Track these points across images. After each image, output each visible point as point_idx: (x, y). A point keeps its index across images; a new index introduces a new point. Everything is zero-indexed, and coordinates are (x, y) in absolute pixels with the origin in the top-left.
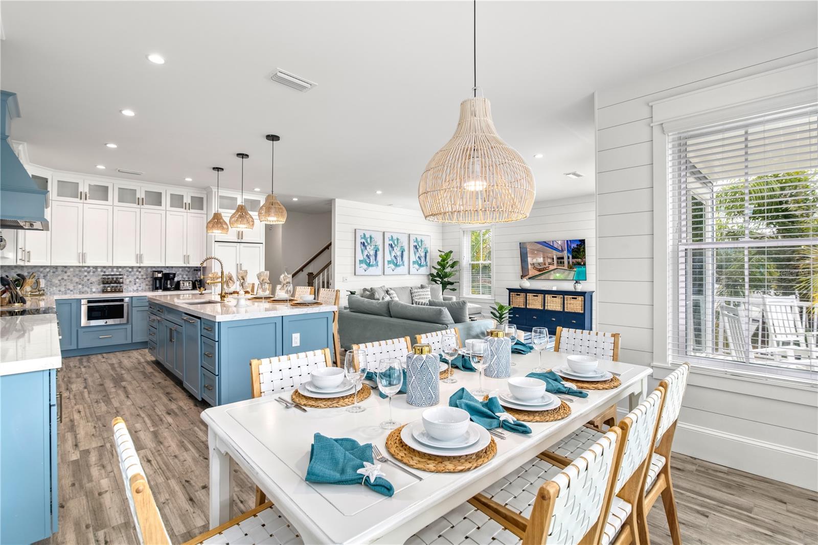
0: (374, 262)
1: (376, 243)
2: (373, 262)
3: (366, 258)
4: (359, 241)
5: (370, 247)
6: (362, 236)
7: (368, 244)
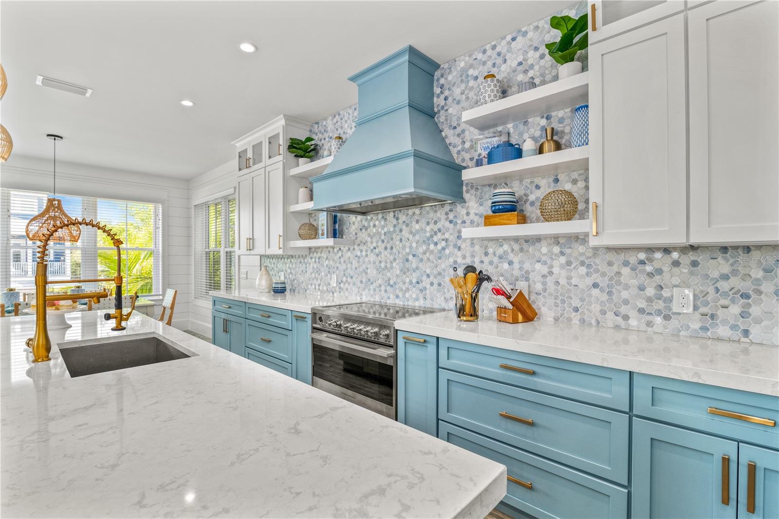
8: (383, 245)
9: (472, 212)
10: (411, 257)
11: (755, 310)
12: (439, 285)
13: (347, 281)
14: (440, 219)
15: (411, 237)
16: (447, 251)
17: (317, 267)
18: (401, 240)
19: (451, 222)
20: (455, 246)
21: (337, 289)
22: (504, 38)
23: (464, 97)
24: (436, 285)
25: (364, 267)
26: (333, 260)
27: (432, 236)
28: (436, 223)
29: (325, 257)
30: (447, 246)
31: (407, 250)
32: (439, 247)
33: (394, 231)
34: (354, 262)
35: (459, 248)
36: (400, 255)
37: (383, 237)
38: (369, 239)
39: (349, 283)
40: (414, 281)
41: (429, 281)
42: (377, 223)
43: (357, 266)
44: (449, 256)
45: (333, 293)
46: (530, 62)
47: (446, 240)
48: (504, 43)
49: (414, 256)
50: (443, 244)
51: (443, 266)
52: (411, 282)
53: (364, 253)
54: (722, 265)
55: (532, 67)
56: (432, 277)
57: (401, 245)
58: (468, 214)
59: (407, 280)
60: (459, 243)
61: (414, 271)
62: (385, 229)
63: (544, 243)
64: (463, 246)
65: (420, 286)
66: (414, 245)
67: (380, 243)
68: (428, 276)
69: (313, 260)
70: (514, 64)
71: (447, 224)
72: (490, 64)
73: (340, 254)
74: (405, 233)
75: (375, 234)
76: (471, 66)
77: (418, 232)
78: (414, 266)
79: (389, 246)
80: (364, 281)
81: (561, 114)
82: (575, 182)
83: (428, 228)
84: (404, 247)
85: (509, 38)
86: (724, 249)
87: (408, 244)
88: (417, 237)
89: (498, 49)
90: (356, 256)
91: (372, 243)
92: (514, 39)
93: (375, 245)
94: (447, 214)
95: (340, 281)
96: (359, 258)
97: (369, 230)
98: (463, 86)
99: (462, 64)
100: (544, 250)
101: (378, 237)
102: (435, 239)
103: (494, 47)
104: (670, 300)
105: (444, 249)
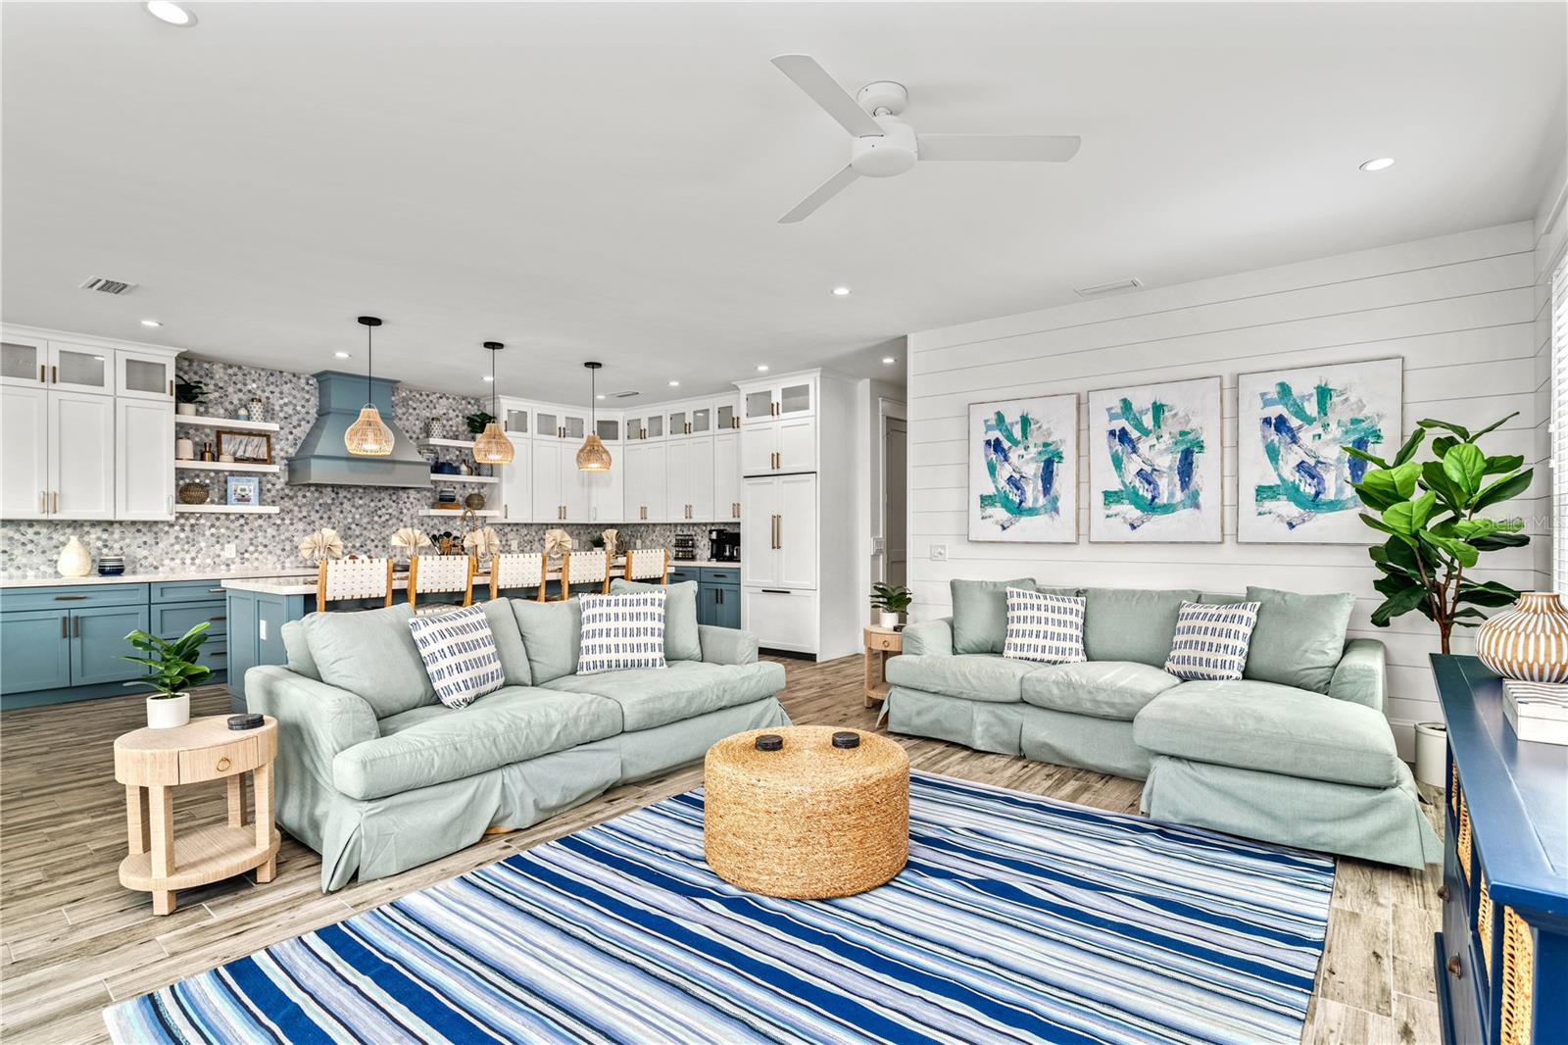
0: (1042, 501)
1: (1050, 434)
2: (1036, 500)
3: (1007, 488)
4: (980, 437)
5: (1022, 452)
6: (993, 422)
7: (1016, 443)
8: (318, 515)
9: (412, 497)
10: (353, 526)
11: (534, 547)
12: (384, 547)
13: (256, 550)
14: (384, 499)
15: (354, 510)
16: (390, 523)
17: (187, 537)
18: (342, 512)
19: (394, 502)
20: (398, 518)
21: (238, 560)
22: (435, 393)
23: (405, 417)
24: (380, 547)
25: (287, 534)
26: (228, 528)
27: (376, 511)
28: (380, 501)
29: (209, 524)
30: (391, 519)
31: (350, 520)
32: (383, 519)
33: (333, 504)
34: (269, 530)
35: (402, 521)
36: (341, 524)
37: (318, 508)
38: (296, 509)
39: (261, 553)
40: (358, 545)
41: (373, 544)
42: (308, 494)
43: (274, 533)
44: (393, 525)
45: (228, 565)
46: (451, 416)
47: (390, 514)
48: (434, 396)
49: (357, 525)
50: (387, 517)
51: (387, 532)
52: (354, 546)
53: (287, 522)
54: (524, 531)
55: (451, 419)
56: (376, 542)
57: (342, 516)
58: (408, 498)
59: (350, 545)
60: (401, 517)
61: (357, 537)
62: (321, 501)
63: (458, 519)
64: (404, 519)
65: (364, 549)
66: (357, 516)
67: (313, 513)
68: (373, 541)
69: (177, 528)
70: (441, 412)
71: (391, 502)
72: (425, 404)
73: (242, 521)
74: (347, 506)
75: (304, 505)
76: (411, 399)
77: (361, 506)
78: (357, 533)
79: (326, 516)
80: (288, 548)
81: (467, 451)
82: (473, 489)
83: (372, 504)
84: (345, 518)
85: (438, 395)
86: (526, 524)
87: (350, 515)
88: (361, 510)
89: (431, 398)
90: (274, 524)
91: (300, 512)
92: (441, 398)
93: (305, 514)
94: (390, 495)
95: (243, 551)
96: (279, 526)
97: (295, 500)
98: (404, 410)
99: (404, 394)
100: (458, 523)
101: (310, 508)
102: (379, 512)
103: (428, 396)
104: (510, 546)
105: (387, 520)
